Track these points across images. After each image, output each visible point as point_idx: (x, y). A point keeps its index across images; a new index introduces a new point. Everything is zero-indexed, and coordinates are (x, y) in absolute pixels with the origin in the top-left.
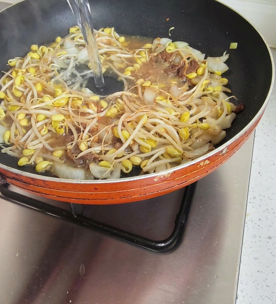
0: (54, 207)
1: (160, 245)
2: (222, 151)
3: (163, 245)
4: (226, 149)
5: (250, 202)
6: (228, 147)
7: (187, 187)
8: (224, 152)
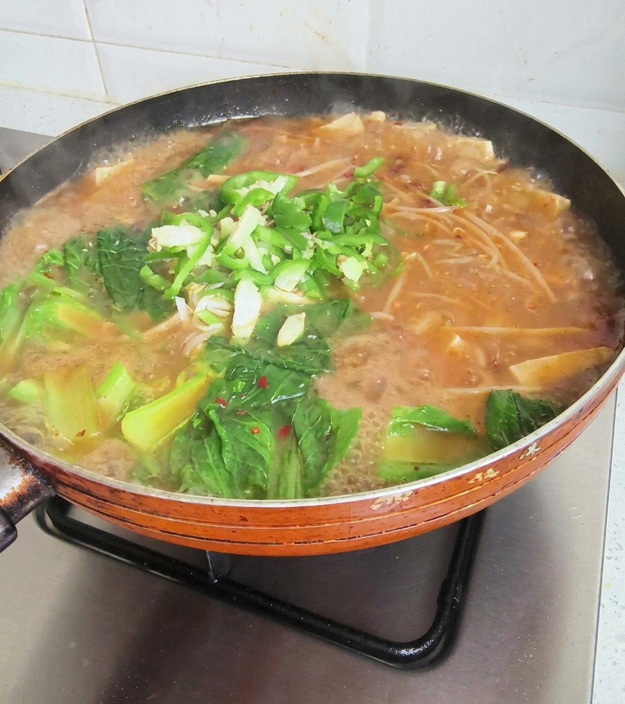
0: (169, 559)
1: (404, 652)
2: (526, 449)
3: (411, 651)
4: (535, 444)
5: (610, 558)
6: (540, 441)
7: (464, 522)
8: (532, 450)
